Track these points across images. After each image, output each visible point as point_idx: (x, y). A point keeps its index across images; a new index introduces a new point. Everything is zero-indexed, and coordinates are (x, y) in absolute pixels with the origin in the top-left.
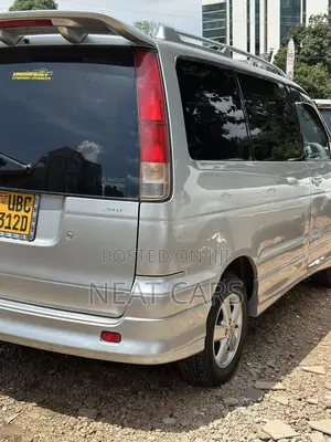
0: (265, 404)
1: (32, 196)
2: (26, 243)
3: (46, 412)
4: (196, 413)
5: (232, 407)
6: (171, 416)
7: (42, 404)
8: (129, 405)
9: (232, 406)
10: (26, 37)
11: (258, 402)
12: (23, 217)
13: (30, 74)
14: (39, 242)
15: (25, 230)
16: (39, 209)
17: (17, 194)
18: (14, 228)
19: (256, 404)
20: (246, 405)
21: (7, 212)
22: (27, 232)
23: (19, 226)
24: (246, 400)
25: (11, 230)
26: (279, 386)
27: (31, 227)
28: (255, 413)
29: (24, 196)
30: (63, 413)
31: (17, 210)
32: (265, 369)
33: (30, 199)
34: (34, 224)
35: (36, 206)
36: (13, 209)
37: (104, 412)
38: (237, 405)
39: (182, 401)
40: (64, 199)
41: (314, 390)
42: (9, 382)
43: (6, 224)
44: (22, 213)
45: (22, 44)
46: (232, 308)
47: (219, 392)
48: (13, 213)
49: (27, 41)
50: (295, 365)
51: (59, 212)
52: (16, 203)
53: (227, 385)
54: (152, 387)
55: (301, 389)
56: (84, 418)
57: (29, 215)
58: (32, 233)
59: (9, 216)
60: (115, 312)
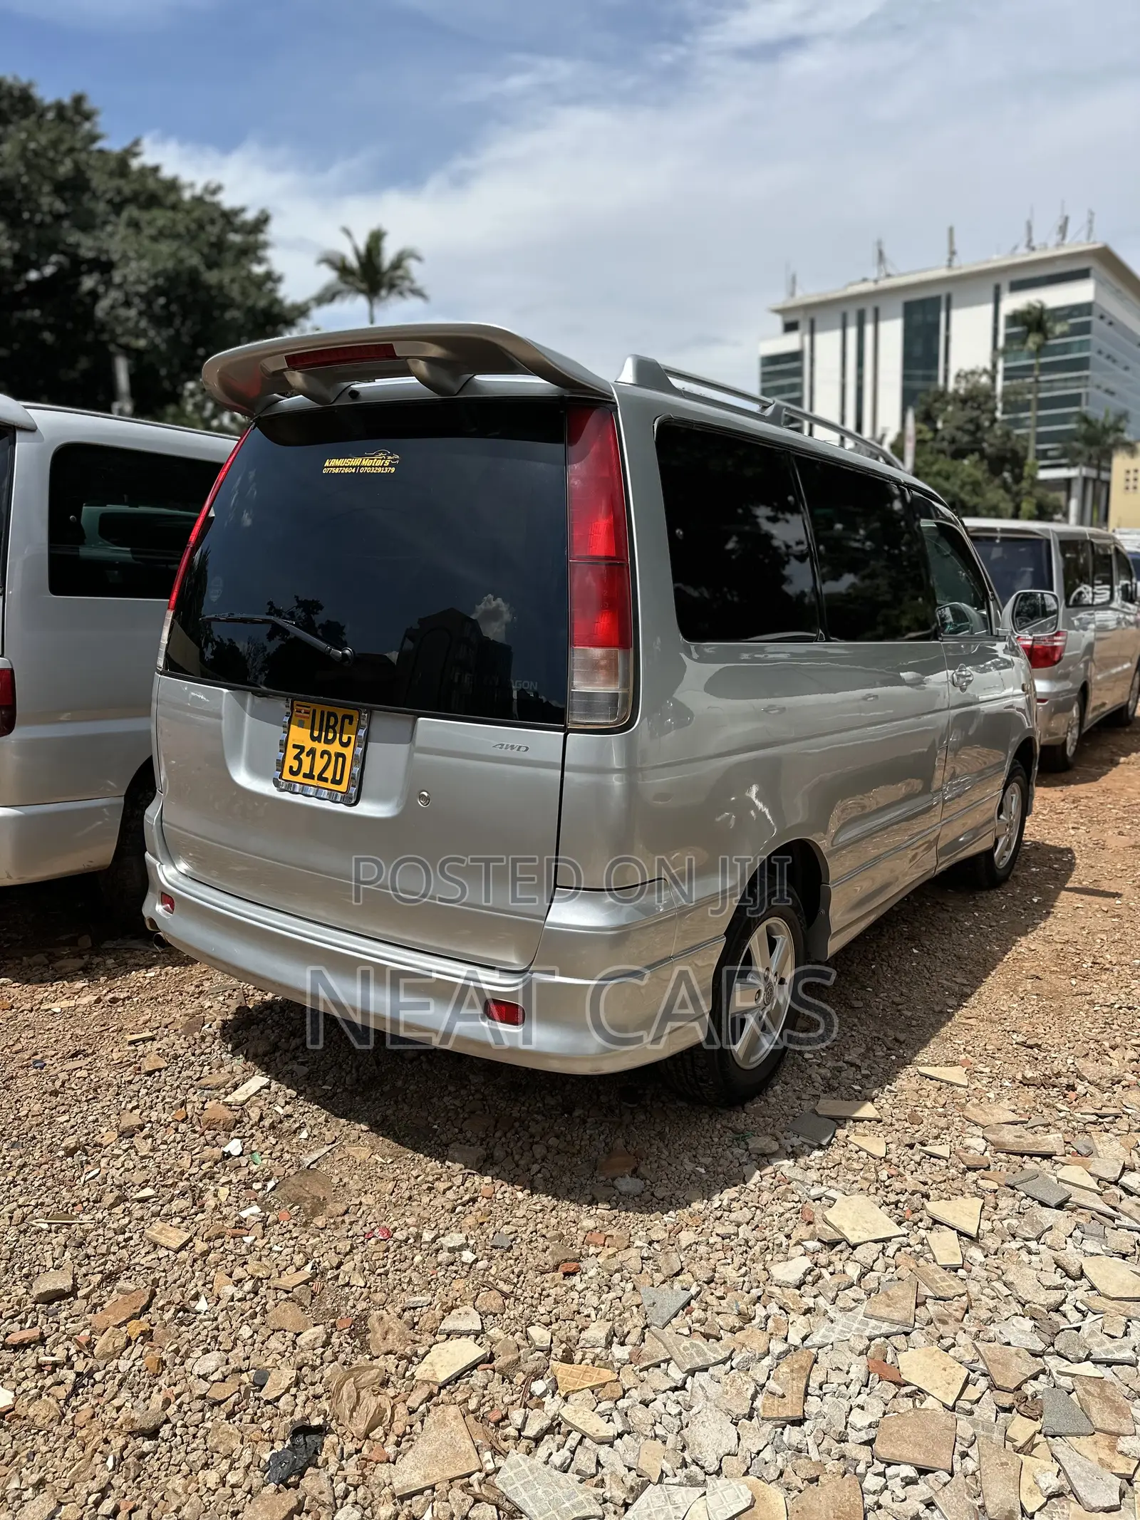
0: (836, 1154)
1: (355, 713)
2: (341, 808)
3: (386, 1144)
4: (689, 1167)
5: (764, 1159)
6: (635, 1173)
7: (380, 1127)
8: (553, 1141)
9: (764, 1155)
10: (357, 386)
11: (820, 1147)
12: (338, 755)
13: (357, 462)
14: (365, 809)
15: (339, 782)
16: (367, 738)
17: (327, 709)
18: (321, 778)
19: (817, 1153)
20: (794, 1155)
21: (309, 745)
22: (343, 788)
23: (329, 774)
24: (796, 1141)
25: (315, 782)
26: (868, 1110)
27: (352, 778)
28: (813, 1175)
29: (340, 713)
30: (416, 1150)
31: (327, 742)
32: (840, 1070)
33: (351, 719)
34: (357, 770)
35: (362, 733)
36: (318, 739)
37: (498, 1153)
38: (774, 1155)
39: (661, 1135)
40: (415, 721)
41: (942, 1122)
42: (326, 1073)
43: (306, 769)
44: (335, 748)
45: (346, 401)
46: (772, 944)
47: (741, 1120)
48: (320, 747)
49: (355, 394)
50: (905, 1062)
51: (403, 749)
52: (325, 726)
53: (759, 1104)
54: (603, 1099)
55: (914, 1119)
56: (458, 1166)
57: (348, 752)
58: (353, 790)
59: (312, 752)
60: (515, 961)
